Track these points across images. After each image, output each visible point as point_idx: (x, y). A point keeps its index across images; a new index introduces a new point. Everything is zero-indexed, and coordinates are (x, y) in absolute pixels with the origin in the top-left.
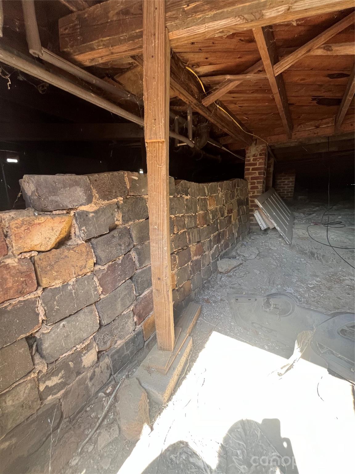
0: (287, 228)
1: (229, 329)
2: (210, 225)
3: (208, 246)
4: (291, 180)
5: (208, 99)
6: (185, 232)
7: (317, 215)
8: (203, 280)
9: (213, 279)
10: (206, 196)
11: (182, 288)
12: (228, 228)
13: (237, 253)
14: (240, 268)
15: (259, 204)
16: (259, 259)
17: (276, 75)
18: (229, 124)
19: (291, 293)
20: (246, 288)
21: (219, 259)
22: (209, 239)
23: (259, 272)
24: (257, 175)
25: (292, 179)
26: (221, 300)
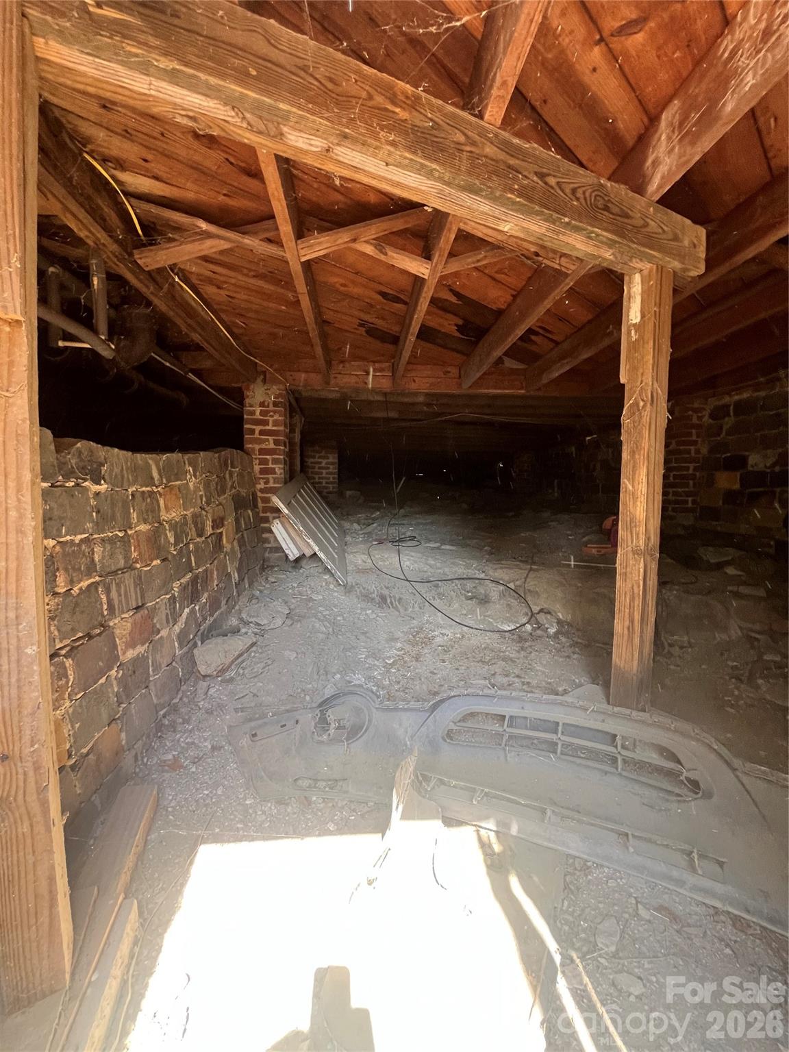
0: (336, 553)
1: (241, 821)
2: (170, 558)
3: (167, 615)
4: (331, 460)
5: (151, 254)
6: (96, 584)
7: (379, 525)
8: (157, 708)
9: (184, 699)
10: (155, 485)
11: (91, 756)
12: (216, 562)
13: (241, 619)
14: (253, 654)
15: (281, 506)
16: (292, 625)
17: (303, 259)
18: (205, 325)
19: (360, 686)
20: (270, 699)
21: (199, 643)
22: (168, 596)
23: (295, 655)
24: (272, 446)
25: (333, 458)
26: (214, 748)
